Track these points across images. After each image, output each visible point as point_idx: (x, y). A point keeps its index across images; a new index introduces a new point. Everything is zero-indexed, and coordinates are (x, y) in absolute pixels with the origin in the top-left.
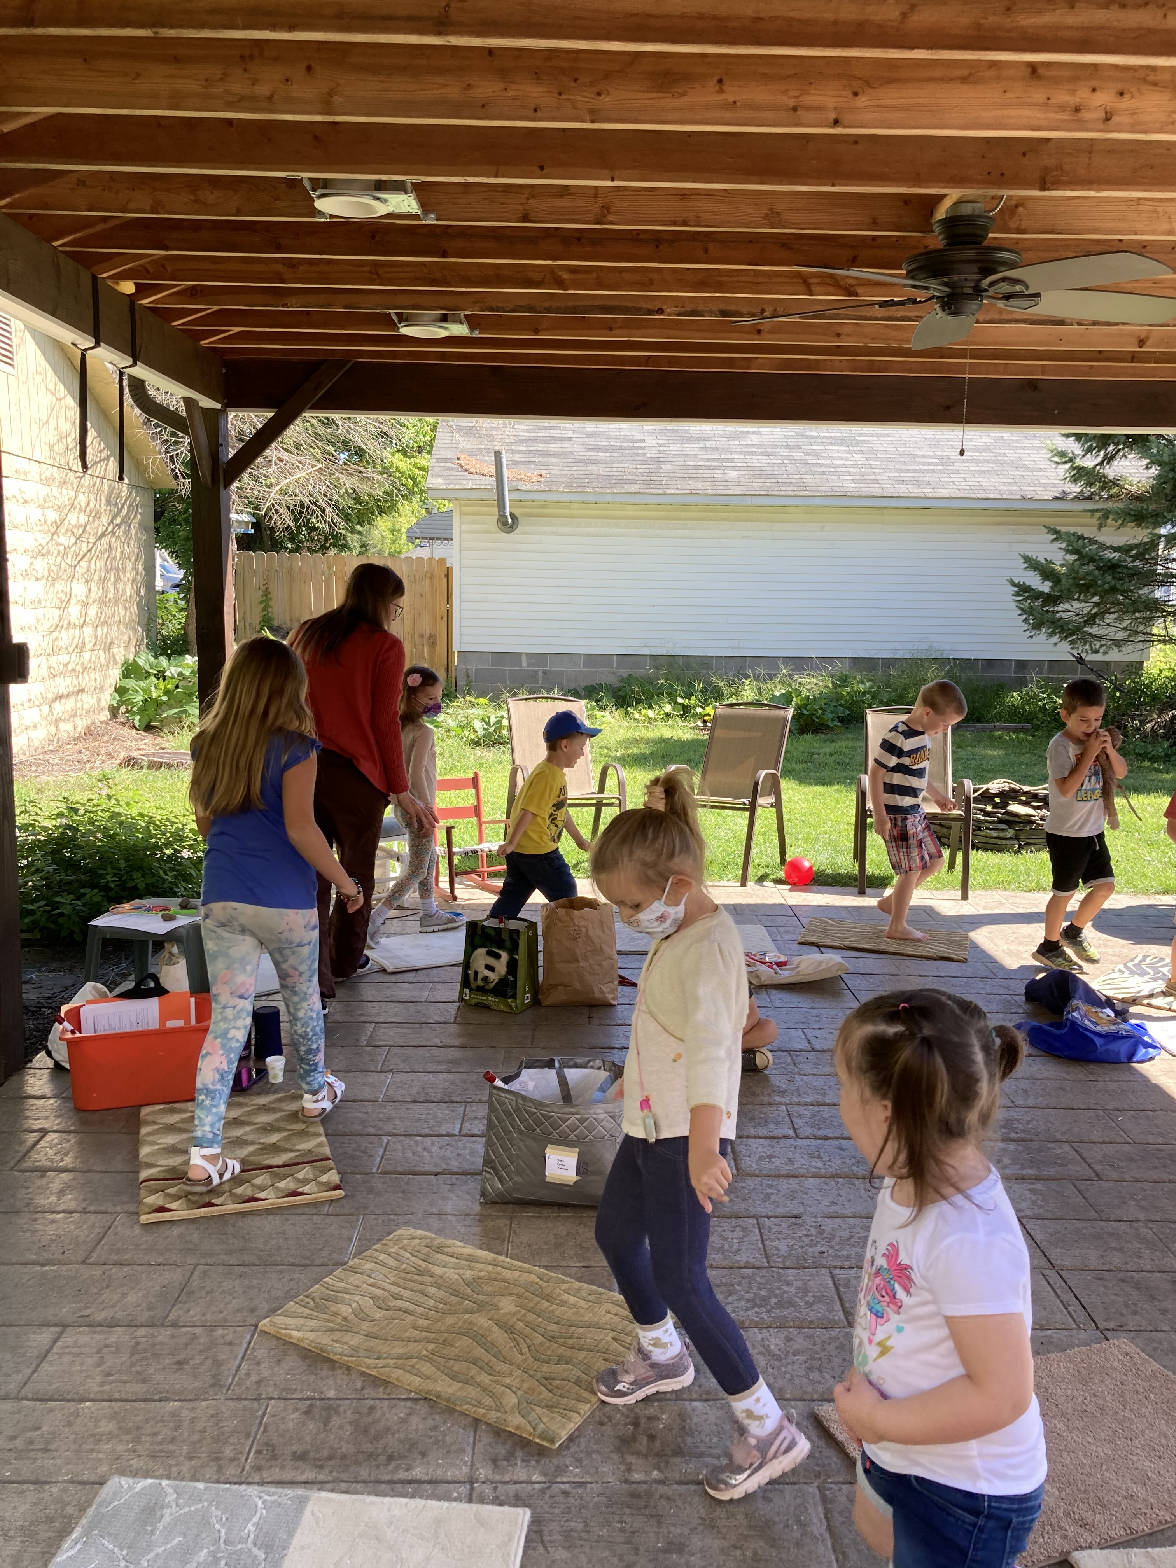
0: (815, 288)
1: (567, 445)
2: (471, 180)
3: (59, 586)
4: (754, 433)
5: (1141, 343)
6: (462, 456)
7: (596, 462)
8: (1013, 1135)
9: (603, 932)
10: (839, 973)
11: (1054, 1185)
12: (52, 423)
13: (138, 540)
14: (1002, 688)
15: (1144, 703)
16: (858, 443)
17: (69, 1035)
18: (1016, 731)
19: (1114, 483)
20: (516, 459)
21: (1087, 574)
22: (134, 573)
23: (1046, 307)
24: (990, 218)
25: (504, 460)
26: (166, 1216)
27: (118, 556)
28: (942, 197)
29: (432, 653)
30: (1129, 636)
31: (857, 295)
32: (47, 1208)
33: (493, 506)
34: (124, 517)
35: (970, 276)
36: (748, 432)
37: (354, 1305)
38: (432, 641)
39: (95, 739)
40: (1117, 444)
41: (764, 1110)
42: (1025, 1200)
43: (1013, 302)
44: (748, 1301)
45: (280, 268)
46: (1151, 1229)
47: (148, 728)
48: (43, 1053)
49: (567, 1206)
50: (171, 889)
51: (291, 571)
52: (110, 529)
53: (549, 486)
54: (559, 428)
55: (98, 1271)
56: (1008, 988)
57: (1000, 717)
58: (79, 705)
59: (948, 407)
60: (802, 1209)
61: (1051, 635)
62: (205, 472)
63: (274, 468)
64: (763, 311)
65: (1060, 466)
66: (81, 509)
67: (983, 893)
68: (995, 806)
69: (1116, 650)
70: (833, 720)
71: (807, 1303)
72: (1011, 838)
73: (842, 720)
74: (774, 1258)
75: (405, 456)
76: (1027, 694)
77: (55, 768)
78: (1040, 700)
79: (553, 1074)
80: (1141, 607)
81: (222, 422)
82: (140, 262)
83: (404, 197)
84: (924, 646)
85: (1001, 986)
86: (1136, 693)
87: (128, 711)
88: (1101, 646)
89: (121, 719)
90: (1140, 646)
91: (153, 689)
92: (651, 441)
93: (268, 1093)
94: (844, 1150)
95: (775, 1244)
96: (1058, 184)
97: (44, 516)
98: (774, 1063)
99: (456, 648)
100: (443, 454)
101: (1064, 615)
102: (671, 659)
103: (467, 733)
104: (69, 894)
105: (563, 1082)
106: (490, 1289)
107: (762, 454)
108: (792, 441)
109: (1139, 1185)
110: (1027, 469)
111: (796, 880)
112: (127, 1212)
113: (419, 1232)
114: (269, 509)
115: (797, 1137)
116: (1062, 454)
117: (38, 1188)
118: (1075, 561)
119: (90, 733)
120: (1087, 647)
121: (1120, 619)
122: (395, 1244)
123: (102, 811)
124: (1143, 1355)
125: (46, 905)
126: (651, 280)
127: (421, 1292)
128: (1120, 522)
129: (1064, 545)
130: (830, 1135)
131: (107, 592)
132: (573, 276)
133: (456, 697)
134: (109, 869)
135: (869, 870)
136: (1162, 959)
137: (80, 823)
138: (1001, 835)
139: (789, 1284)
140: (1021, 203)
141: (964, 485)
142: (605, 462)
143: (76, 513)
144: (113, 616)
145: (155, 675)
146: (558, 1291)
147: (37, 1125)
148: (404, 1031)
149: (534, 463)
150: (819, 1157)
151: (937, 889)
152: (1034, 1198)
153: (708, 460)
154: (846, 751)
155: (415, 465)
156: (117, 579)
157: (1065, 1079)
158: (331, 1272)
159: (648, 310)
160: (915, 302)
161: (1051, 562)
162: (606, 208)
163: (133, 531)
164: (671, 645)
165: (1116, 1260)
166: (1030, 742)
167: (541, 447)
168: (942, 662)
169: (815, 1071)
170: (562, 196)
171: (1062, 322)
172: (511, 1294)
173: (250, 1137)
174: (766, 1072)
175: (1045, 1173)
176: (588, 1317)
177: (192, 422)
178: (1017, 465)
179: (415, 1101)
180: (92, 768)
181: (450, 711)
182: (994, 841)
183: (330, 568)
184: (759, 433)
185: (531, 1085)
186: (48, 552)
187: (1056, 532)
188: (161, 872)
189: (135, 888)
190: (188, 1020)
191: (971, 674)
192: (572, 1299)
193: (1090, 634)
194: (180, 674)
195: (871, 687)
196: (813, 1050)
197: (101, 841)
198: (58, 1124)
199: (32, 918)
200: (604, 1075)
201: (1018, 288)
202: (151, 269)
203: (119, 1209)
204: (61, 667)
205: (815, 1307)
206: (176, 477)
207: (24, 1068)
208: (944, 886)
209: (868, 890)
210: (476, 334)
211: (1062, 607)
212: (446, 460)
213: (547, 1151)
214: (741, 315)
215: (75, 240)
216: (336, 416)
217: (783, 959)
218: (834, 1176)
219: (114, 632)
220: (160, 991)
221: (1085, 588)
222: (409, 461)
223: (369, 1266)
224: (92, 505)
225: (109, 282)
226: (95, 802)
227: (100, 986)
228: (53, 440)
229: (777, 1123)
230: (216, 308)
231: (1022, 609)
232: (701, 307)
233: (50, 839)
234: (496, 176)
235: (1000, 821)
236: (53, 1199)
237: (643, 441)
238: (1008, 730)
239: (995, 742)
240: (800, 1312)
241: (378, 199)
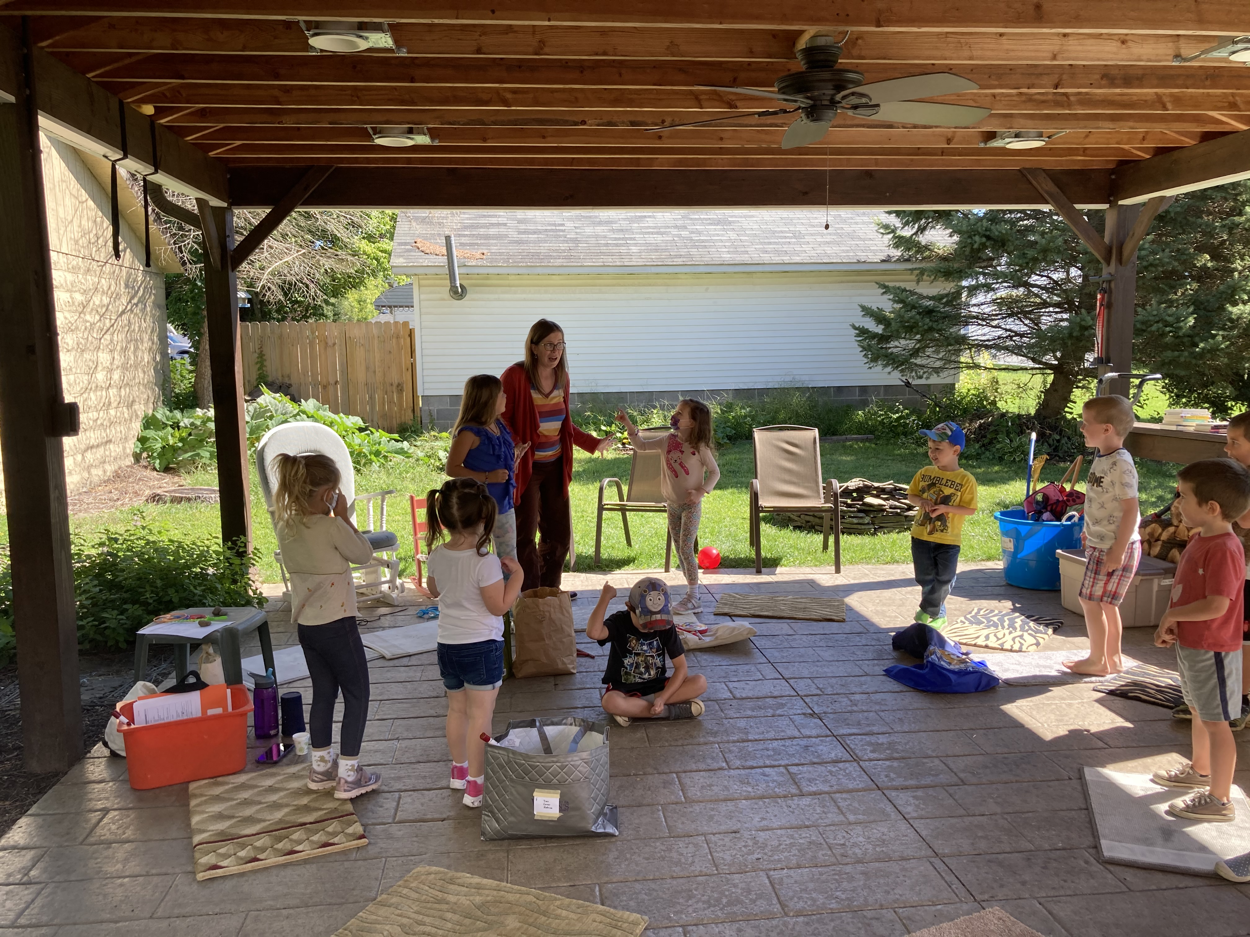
0: (704, 103)
1: (503, 230)
2: (436, 21)
3: (87, 356)
4: (649, 217)
5: (949, 141)
6: (418, 240)
7: (527, 242)
8: (896, 755)
9: (563, 615)
10: (749, 636)
11: (931, 791)
12: (76, 223)
13: (153, 316)
14: (850, 408)
15: (957, 416)
16: (730, 223)
17: (125, 727)
18: (862, 441)
19: (926, 248)
20: (463, 241)
21: (911, 318)
22: (150, 343)
23: (882, 115)
24: (838, 47)
25: (453, 242)
26: (219, 872)
27: (137, 329)
28: (801, 32)
29: (400, 398)
30: (945, 364)
31: (736, 107)
32: (114, 875)
33: (445, 279)
34: (140, 298)
35: (826, 92)
36: (645, 217)
37: (385, 933)
38: (400, 388)
39: (122, 481)
40: (927, 218)
41: (701, 749)
42: (910, 805)
43: (859, 111)
44: (704, 902)
45: (276, 93)
46: (1006, 819)
47: (166, 470)
48: (100, 744)
49: (551, 837)
50: (200, 601)
51: (281, 337)
52: (129, 308)
53: (490, 262)
54: (496, 216)
55: (164, 924)
56: (878, 640)
57: (850, 431)
58: (107, 453)
59: (806, 193)
60: (739, 825)
61: (885, 366)
62: (215, 258)
63: (266, 254)
64: (663, 122)
65: (885, 236)
66: (103, 292)
67: (851, 567)
68: (853, 499)
69: (935, 375)
70: (723, 438)
71: (751, 900)
72: (868, 524)
73: (730, 438)
74: (722, 866)
75: (370, 241)
76: (869, 412)
77: (90, 506)
78: (879, 416)
79: (534, 732)
80: (953, 342)
81: (228, 217)
82: (159, 89)
83: (383, 35)
84: (788, 379)
85: (873, 639)
86: (951, 408)
87: (149, 456)
88: (924, 373)
89: (143, 463)
90: (952, 372)
91: (170, 437)
92: (569, 225)
93: (296, 763)
94: (767, 776)
95: (721, 855)
96: (889, 23)
97: (72, 298)
98: (706, 711)
99: (420, 393)
100: (404, 239)
101: (895, 350)
102: (594, 396)
103: (433, 461)
104: (113, 609)
105: (543, 737)
106: (497, 910)
107: (657, 233)
108: (680, 223)
109: (994, 786)
110: (860, 239)
111: (707, 565)
112: (185, 873)
113: (434, 869)
114: (263, 287)
115: (730, 768)
116: (886, 227)
117: (106, 857)
118: (901, 308)
119: (117, 476)
120: (914, 374)
121: (937, 352)
122: (415, 879)
123: (137, 539)
124: (1012, 918)
125: (93, 621)
126: (576, 98)
127: (441, 918)
128: (933, 277)
129: (891, 297)
130: (755, 765)
131: (128, 359)
132: (514, 96)
133: (422, 433)
134: (148, 588)
135: (763, 554)
136: (992, 611)
137: (118, 550)
138: (861, 521)
139: (735, 886)
140: (860, 37)
141: (813, 253)
142: (534, 242)
143: (99, 296)
144: (134, 378)
145: (171, 426)
146: (552, 907)
147: (100, 805)
148: (405, 705)
149: (477, 244)
150: (748, 783)
151: (816, 566)
152: (917, 802)
153: (616, 239)
154: (735, 462)
155: (378, 248)
156: (136, 349)
157: (930, 708)
158: (363, 908)
159: (574, 122)
160: (785, 112)
161: (882, 310)
162: (542, 42)
163: (148, 309)
164: (593, 384)
165: (983, 845)
166: (874, 449)
167: (482, 231)
168: (803, 390)
169: (738, 715)
170: (507, 34)
171: (890, 126)
172: (514, 913)
173: (285, 801)
174: (700, 718)
175: (923, 782)
176: (578, 926)
177: (203, 218)
178: (852, 236)
179: (419, 762)
180: (122, 505)
181: (418, 443)
182: (855, 526)
183: (313, 333)
184: (654, 217)
185: (517, 742)
186: (77, 328)
187: (885, 287)
188: (192, 588)
189: (171, 601)
190: (225, 708)
191: (825, 398)
192: (564, 913)
193: (915, 364)
194: (192, 424)
195: (751, 412)
196: (735, 698)
197: (138, 564)
198: (118, 803)
199: (83, 632)
200: (575, 729)
201: (864, 100)
202: (168, 94)
203: (177, 870)
204: (91, 422)
205: (758, 903)
206: (184, 264)
207: (84, 758)
208: (821, 563)
209: (763, 570)
210: (436, 143)
211: (893, 344)
212: (406, 244)
213: (535, 794)
214: (647, 125)
215: (106, 72)
216: (314, 211)
217: (704, 627)
218: (762, 798)
219: (135, 392)
220: (200, 685)
221: (910, 329)
222: (373, 246)
223: (394, 900)
224: (112, 288)
225: (133, 106)
226: (131, 532)
227: (149, 684)
228: (77, 235)
229: (713, 758)
230: (222, 125)
231: (862, 347)
232: (615, 119)
233: (93, 565)
234: (457, 18)
235: (859, 511)
236: (119, 866)
237: (563, 225)
238: (857, 440)
239: (847, 450)
240: (746, 908)
241: (361, 37)
